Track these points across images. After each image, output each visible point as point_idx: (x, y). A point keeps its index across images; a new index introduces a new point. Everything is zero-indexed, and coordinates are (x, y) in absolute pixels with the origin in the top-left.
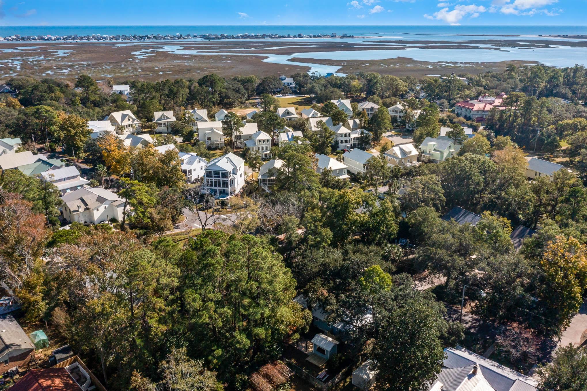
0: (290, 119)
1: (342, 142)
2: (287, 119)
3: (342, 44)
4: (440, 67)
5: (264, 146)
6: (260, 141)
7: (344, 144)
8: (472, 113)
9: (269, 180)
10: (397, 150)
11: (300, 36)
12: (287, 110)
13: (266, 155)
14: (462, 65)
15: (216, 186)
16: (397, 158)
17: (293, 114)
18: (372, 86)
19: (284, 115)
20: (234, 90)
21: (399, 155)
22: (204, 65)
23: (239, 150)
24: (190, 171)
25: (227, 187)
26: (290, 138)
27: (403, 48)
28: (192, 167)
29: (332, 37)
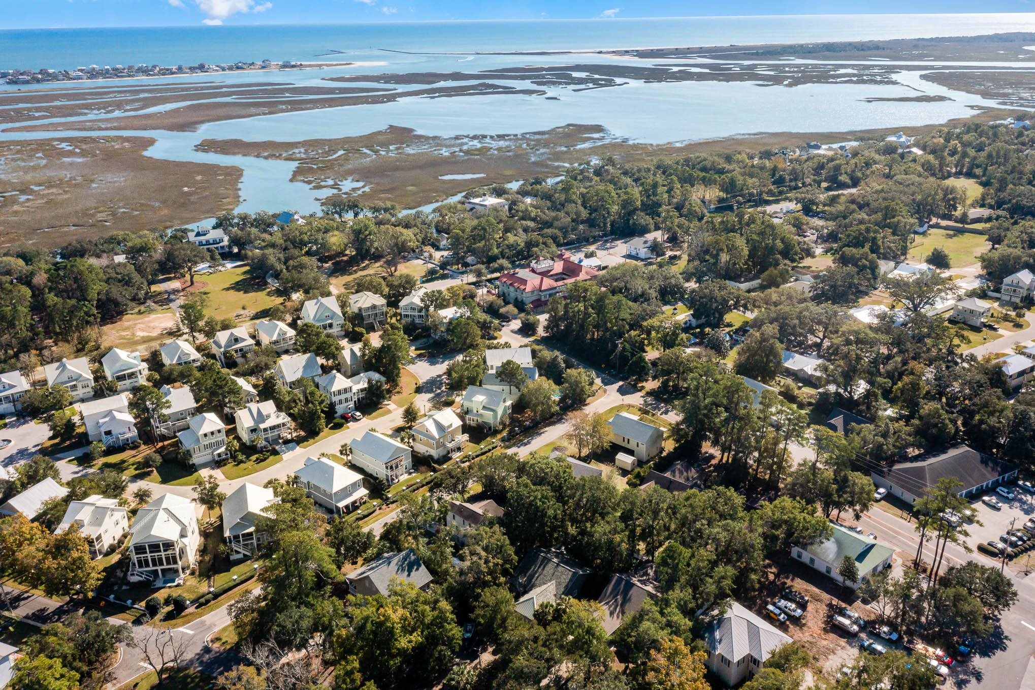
0: (241, 350)
1: (340, 402)
2: (236, 351)
3: (287, 90)
4: (461, 151)
5: (213, 441)
6: (205, 435)
7: (344, 405)
8: (524, 295)
9: (244, 535)
10: (430, 425)
11: (202, 68)
12: (232, 334)
13: (219, 455)
14: (494, 144)
15: (154, 565)
16: (433, 438)
17: (244, 340)
18: (364, 240)
19: (228, 344)
20: (120, 281)
21: (435, 433)
22: (29, 177)
23: (166, 443)
24: (99, 538)
25: (175, 562)
26: (255, 415)
27: (392, 98)
28: (101, 530)
29: (263, 67)
